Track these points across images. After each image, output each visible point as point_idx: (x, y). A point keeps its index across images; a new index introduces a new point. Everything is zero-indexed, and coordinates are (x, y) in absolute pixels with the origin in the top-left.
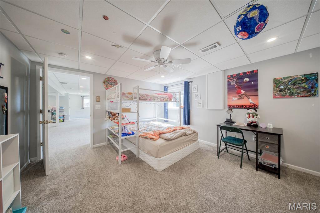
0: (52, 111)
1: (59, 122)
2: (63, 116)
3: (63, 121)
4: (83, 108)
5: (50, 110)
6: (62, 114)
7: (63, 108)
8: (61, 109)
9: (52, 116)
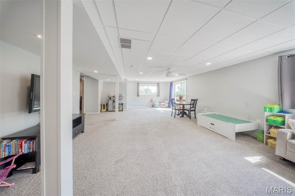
0: (113, 98)
1: (119, 111)
2: (122, 104)
3: (122, 110)
4: (138, 95)
5: (112, 98)
6: (122, 102)
7: (122, 95)
8: (121, 97)
9: (113, 104)
